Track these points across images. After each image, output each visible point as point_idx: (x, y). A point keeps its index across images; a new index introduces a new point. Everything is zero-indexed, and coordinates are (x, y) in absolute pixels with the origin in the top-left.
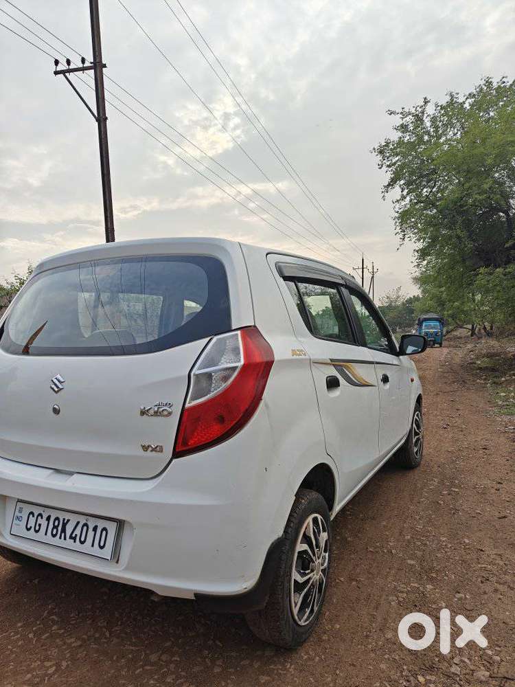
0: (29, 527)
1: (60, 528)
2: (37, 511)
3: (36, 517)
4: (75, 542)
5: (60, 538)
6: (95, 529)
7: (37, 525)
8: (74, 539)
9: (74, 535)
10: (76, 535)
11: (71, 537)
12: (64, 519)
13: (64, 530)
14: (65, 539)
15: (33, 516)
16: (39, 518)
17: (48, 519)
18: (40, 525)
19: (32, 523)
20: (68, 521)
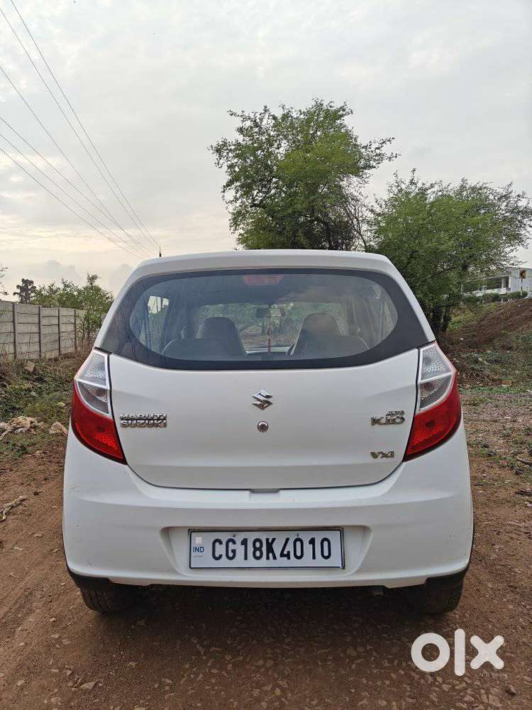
0: (217, 555)
1: (264, 549)
2: (224, 537)
3: (224, 543)
4: (289, 558)
5: (268, 558)
6: (312, 542)
7: (230, 551)
8: (288, 556)
9: (285, 553)
10: (289, 552)
11: (282, 555)
12: (267, 540)
13: (270, 549)
14: (275, 558)
15: (221, 543)
16: (231, 544)
17: (244, 542)
18: (234, 551)
19: (220, 550)
20: (274, 540)
